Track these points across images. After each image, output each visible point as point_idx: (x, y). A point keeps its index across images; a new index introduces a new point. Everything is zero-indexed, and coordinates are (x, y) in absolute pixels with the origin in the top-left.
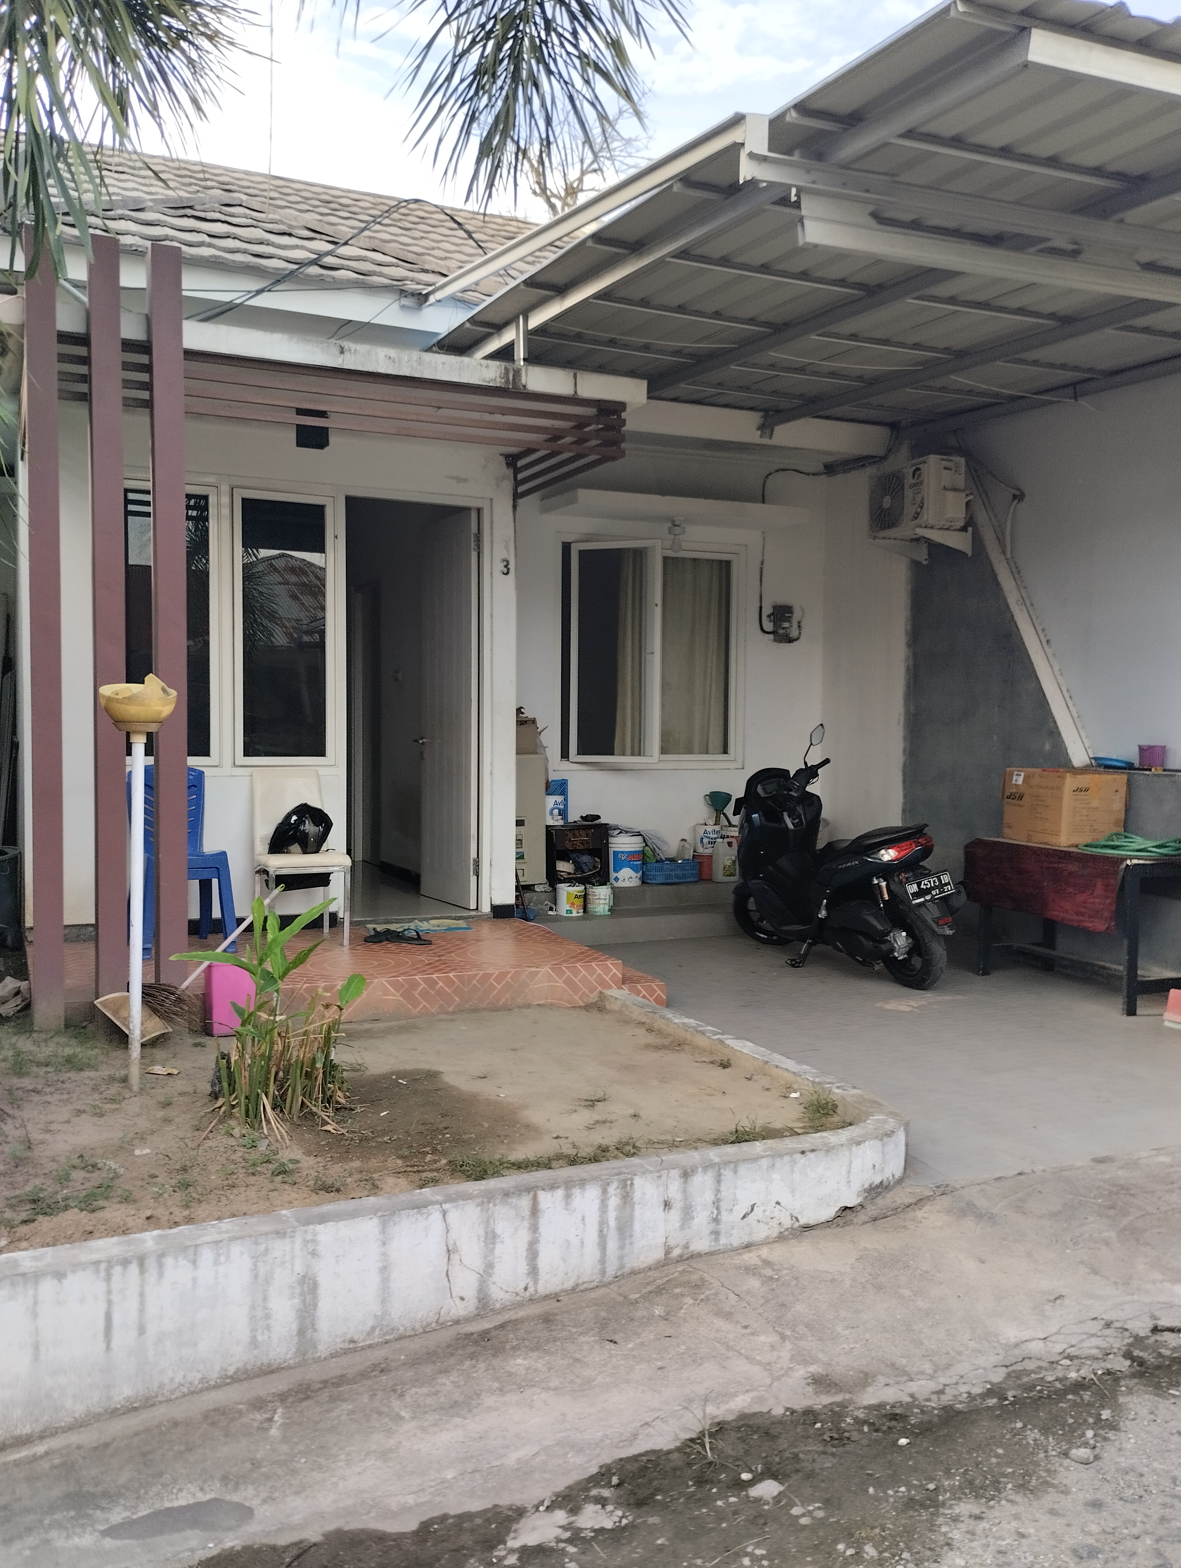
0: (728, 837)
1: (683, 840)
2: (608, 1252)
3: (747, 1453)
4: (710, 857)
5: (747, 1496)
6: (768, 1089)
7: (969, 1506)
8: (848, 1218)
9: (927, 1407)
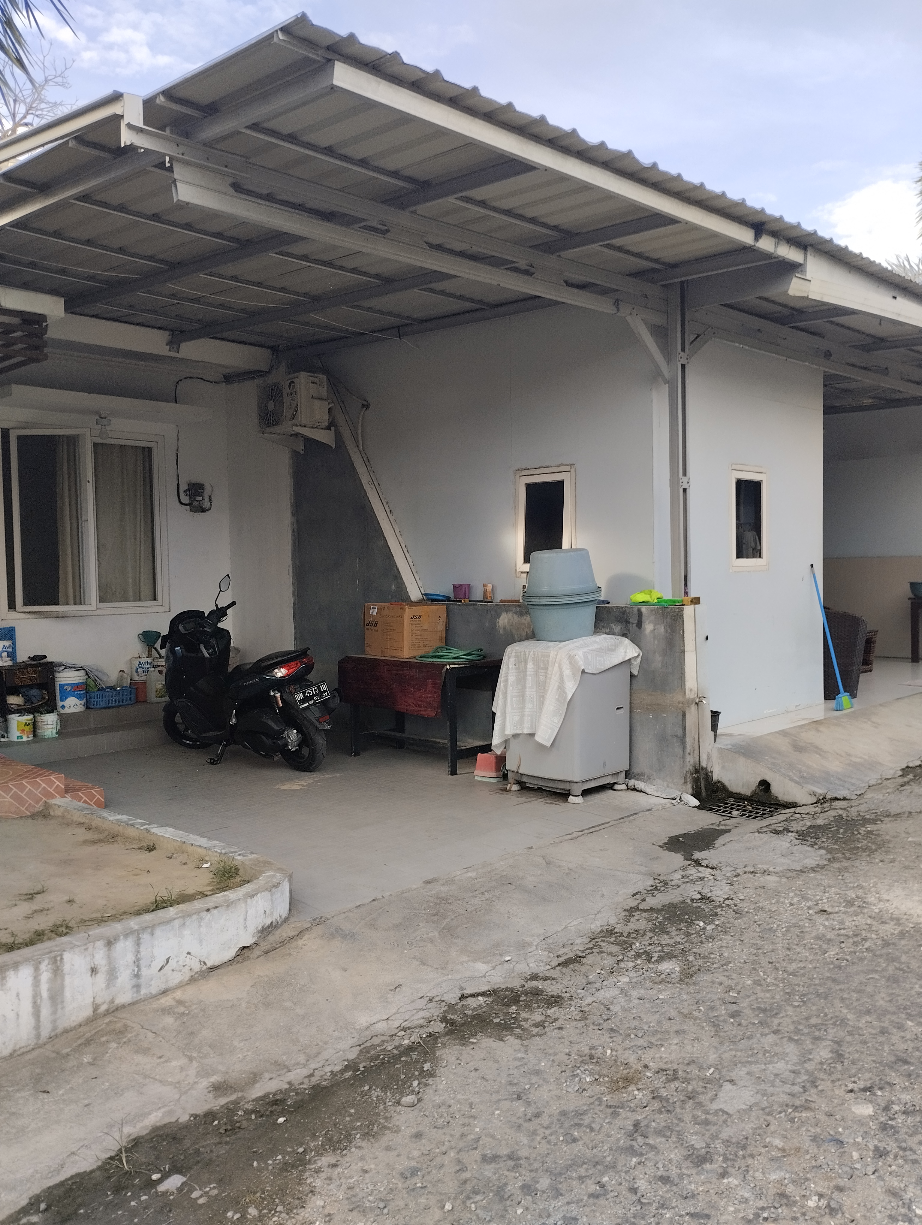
0: (159, 666)
1: (121, 671)
2: (42, 1018)
3: (157, 1158)
4: (145, 683)
5: (157, 1192)
6: (185, 864)
7: (328, 1159)
8: (246, 955)
9: (300, 1089)
